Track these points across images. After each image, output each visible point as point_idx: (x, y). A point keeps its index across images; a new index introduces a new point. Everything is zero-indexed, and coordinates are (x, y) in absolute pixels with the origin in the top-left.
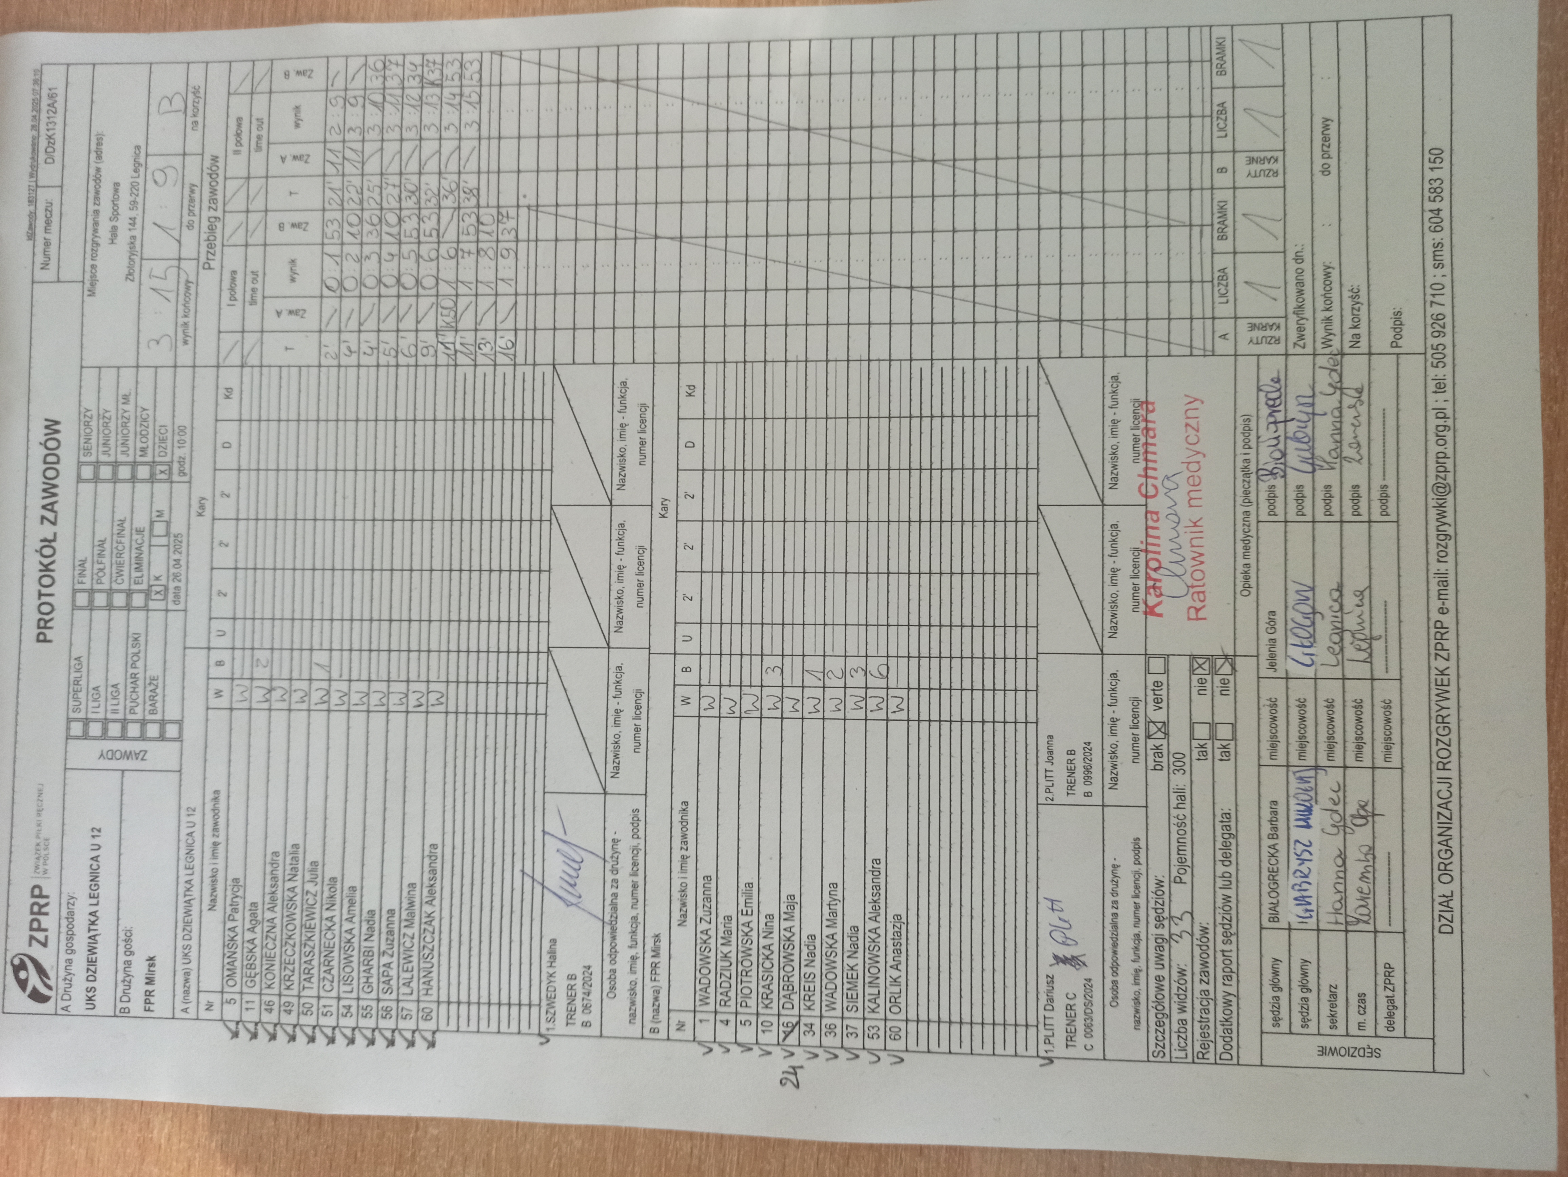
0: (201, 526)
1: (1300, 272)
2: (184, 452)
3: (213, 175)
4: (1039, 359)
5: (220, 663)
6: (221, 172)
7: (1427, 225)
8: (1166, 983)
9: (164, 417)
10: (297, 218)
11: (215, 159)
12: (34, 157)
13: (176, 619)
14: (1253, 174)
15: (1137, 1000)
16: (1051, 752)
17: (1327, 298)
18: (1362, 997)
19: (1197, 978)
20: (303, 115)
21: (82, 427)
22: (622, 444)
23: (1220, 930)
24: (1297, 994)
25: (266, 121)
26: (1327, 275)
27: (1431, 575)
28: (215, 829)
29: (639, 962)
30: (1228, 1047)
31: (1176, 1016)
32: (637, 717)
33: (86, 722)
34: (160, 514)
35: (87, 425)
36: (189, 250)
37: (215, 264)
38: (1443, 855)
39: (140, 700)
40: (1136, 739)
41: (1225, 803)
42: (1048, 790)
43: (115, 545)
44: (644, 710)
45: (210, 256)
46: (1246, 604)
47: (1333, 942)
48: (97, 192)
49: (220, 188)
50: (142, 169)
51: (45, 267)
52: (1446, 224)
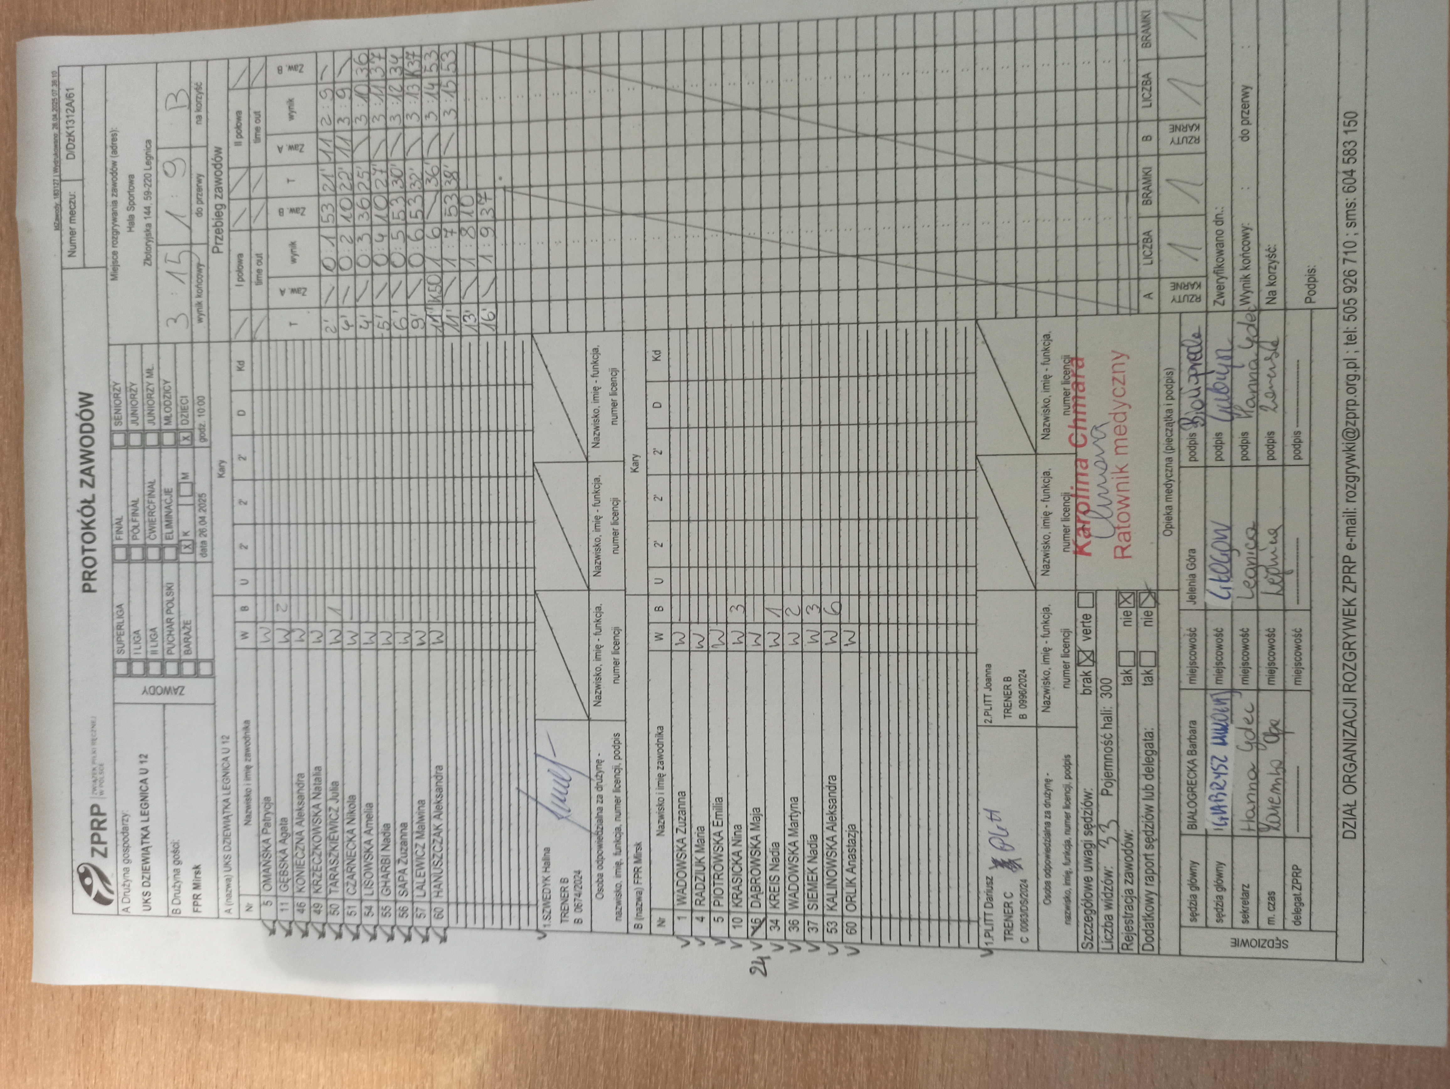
0: (222, 486)
1: (1220, 234)
2: (204, 419)
3: (217, 165)
4: (976, 320)
5: (244, 609)
6: (224, 162)
7: (1341, 186)
8: (1094, 884)
9: (184, 388)
10: (294, 203)
11: (218, 150)
12: (57, 154)
13: (204, 570)
14: (1176, 140)
15: (1067, 899)
16: (989, 680)
17: (1246, 258)
18: (1272, 895)
19: (1122, 879)
20: (296, 108)
21: (112, 399)
22: (596, 406)
23: (1143, 836)
24: (1213, 892)
25: (262, 114)
26: (1246, 236)
27: (1340, 514)
28: (247, 754)
29: (624, 867)
30: (1150, 939)
31: (1103, 912)
32: (616, 652)
33: (130, 662)
34: (185, 476)
35: (117, 397)
36: (199, 236)
37: (223, 248)
38: (1347, 768)
39: (176, 642)
40: (1066, 666)
41: (1148, 723)
42: (986, 713)
43: (147, 505)
44: (622, 645)
45: (219, 241)
46: (1168, 543)
47: (1245, 847)
48: (115, 184)
49: (224, 177)
50: (153, 162)
51: (72, 254)
52: (1359, 185)
